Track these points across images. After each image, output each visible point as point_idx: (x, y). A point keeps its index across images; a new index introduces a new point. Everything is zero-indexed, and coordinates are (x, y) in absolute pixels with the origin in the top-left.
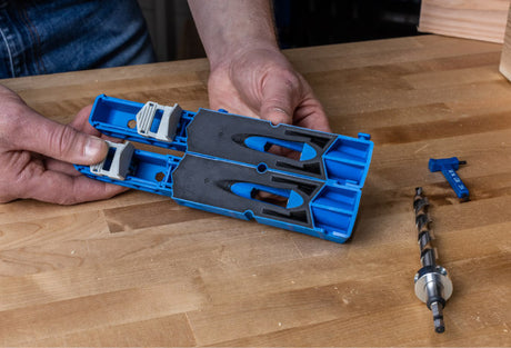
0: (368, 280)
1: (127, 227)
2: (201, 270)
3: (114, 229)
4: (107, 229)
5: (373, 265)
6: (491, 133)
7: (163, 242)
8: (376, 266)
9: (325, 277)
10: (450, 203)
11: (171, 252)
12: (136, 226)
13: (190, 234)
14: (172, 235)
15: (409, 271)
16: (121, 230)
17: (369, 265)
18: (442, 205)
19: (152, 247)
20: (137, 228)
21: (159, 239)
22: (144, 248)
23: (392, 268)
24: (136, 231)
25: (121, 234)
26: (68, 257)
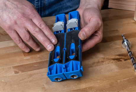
0: (97, 86)
1: (20, 72)
2: (45, 85)
3: (16, 72)
4: (14, 73)
5: (99, 81)
6: (132, 39)
7: (32, 76)
8: (100, 81)
9: (84, 85)
10: (121, 61)
11: (34, 79)
12: (23, 71)
13: (40, 73)
14: (35, 74)
15: (110, 82)
16: (18, 73)
17: (97, 81)
18: (119, 61)
19: (28, 78)
20: (23, 72)
21: (31, 75)
22: (26, 78)
23: (105, 82)
24: (23, 73)
25: (18, 74)
26: (2, 82)
